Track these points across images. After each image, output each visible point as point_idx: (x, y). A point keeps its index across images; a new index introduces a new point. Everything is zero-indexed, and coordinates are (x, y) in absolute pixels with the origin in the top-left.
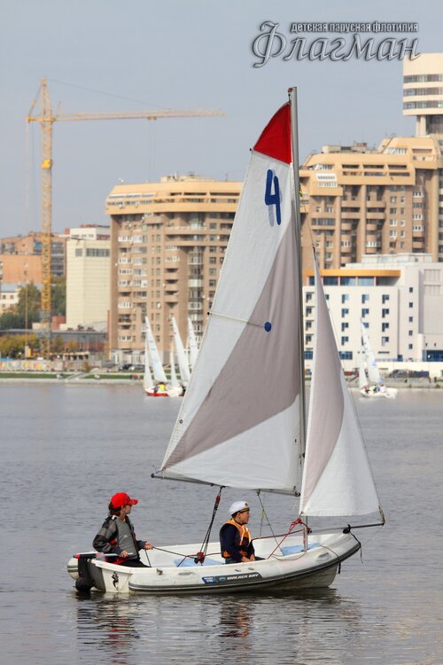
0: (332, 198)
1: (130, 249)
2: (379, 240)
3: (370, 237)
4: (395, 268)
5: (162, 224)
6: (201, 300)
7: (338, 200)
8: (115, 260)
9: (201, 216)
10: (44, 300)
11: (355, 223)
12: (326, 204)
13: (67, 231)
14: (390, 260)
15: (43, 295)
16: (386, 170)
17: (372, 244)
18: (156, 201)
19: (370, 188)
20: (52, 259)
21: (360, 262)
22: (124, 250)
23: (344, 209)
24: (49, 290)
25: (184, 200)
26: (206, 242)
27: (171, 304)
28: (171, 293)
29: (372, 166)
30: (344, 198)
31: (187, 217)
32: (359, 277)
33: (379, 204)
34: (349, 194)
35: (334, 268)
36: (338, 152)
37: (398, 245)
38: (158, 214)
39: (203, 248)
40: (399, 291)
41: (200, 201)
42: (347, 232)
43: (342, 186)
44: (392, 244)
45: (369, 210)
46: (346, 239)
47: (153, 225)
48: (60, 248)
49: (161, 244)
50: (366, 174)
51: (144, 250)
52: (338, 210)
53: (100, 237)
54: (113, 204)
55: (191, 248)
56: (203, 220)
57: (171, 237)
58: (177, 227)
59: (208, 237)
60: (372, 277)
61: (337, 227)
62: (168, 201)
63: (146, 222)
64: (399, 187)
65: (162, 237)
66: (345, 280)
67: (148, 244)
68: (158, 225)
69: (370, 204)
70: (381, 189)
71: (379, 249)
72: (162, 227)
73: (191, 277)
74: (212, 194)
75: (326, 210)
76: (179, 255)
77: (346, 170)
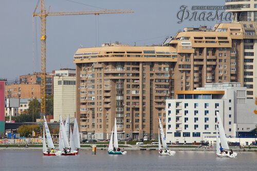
0: (189, 54)
1: (86, 81)
2: (214, 75)
3: (208, 74)
4: (221, 90)
5: (102, 68)
6: (122, 107)
7: (192, 55)
8: (78, 86)
9: (122, 64)
10: (42, 107)
11: (201, 67)
12: (186, 57)
13: (54, 72)
14: (219, 86)
15: (41, 104)
16: (217, 40)
17: (209, 77)
18: (99, 56)
19: (208, 49)
20: (46, 86)
21: (204, 87)
22: (83, 81)
23: (195, 60)
24: (45, 102)
25: (113, 56)
26: (125, 77)
27: (107, 109)
28: (107, 103)
29: (210, 38)
30: (195, 54)
31: (115, 64)
32: (203, 95)
33: (214, 57)
34: (198, 52)
35: (190, 90)
36: (192, 31)
37: (223, 78)
38: (100, 63)
39: (123, 80)
40: (224, 101)
41: (122, 56)
42: (197, 72)
43: (194, 48)
44: (220, 78)
45: (208, 60)
46: (196, 75)
47: (98, 68)
48: (50, 80)
49: (102, 78)
50: (206, 42)
51: (93, 81)
52: (192, 60)
53: (70, 75)
54: (77, 58)
55: (118, 80)
56: (123, 66)
57: (107, 74)
58: (110, 70)
59: (126, 74)
60: (210, 95)
61: (192, 69)
62: (105, 56)
63: (94, 67)
64: (223, 49)
65: (102, 75)
66: (196, 96)
67: (95, 78)
68: (100, 68)
69: (208, 57)
70: (214, 50)
71: (213, 80)
72: (102, 70)
73: (117, 95)
74: (128, 52)
75: (186, 60)
76: (111, 84)
77: (196, 40)
